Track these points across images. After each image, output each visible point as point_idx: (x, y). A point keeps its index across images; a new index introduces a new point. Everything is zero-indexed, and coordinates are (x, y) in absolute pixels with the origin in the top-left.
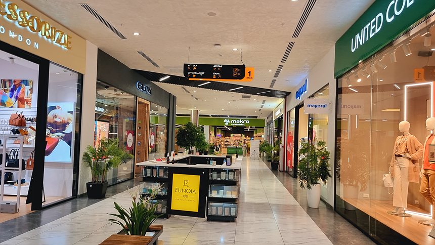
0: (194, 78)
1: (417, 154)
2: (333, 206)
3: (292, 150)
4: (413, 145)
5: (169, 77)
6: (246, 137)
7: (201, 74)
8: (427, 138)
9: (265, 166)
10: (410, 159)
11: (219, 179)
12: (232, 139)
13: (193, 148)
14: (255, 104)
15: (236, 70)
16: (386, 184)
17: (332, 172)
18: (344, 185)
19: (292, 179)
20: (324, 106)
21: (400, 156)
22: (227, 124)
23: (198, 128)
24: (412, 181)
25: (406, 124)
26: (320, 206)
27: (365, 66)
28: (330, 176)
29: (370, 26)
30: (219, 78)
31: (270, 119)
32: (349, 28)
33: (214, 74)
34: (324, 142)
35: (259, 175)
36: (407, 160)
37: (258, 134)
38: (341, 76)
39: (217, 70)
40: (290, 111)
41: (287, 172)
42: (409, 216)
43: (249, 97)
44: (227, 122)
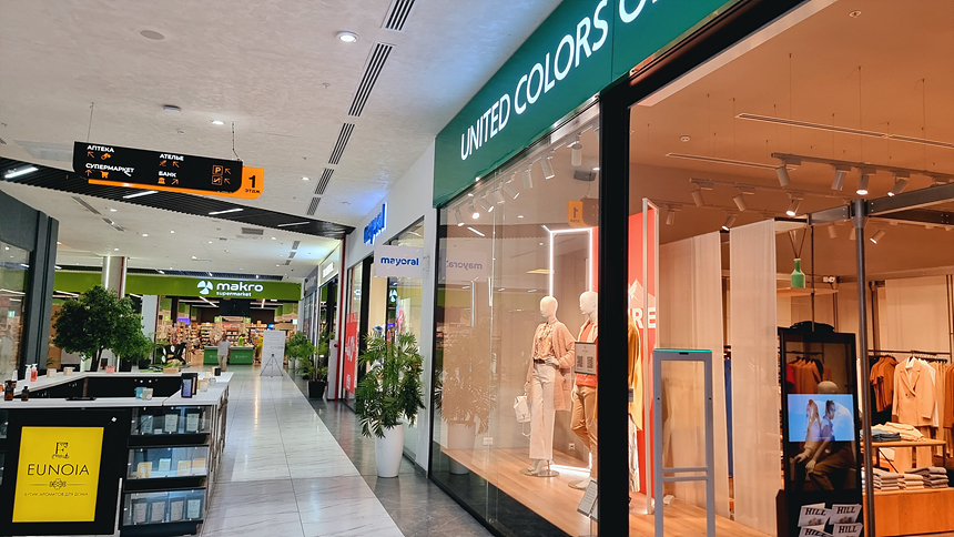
0: (104, 179)
1: (567, 356)
2: (427, 469)
3: (354, 353)
4: (561, 341)
5: (34, 169)
6: (255, 323)
7: (127, 171)
8: (582, 328)
9: (295, 391)
10: (557, 367)
11: (158, 432)
12: (217, 328)
13: (107, 354)
14: (274, 248)
15: (218, 169)
16: (519, 418)
17: (426, 399)
18: (450, 423)
19: (352, 417)
20: (414, 263)
21: (541, 361)
22: (205, 292)
23: (122, 302)
24: (560, 409)
25: (552, 302)
26: (402, 470)
27: (486, 189)
28: (422, 407)
29: (490, 115)
30: (175, 186)
31: (311, 283)
32: (458, 112)
33: (160, 173)
34: (412, 337)
35: (278, 413)
36: (552, 369)
37: (285, 317)
38: (445, 205)
39: (169, 166)
40: (353, 268)
41: (344, 401)
42: (556, 475)
43: (261, 232)
44: (205, 288)
